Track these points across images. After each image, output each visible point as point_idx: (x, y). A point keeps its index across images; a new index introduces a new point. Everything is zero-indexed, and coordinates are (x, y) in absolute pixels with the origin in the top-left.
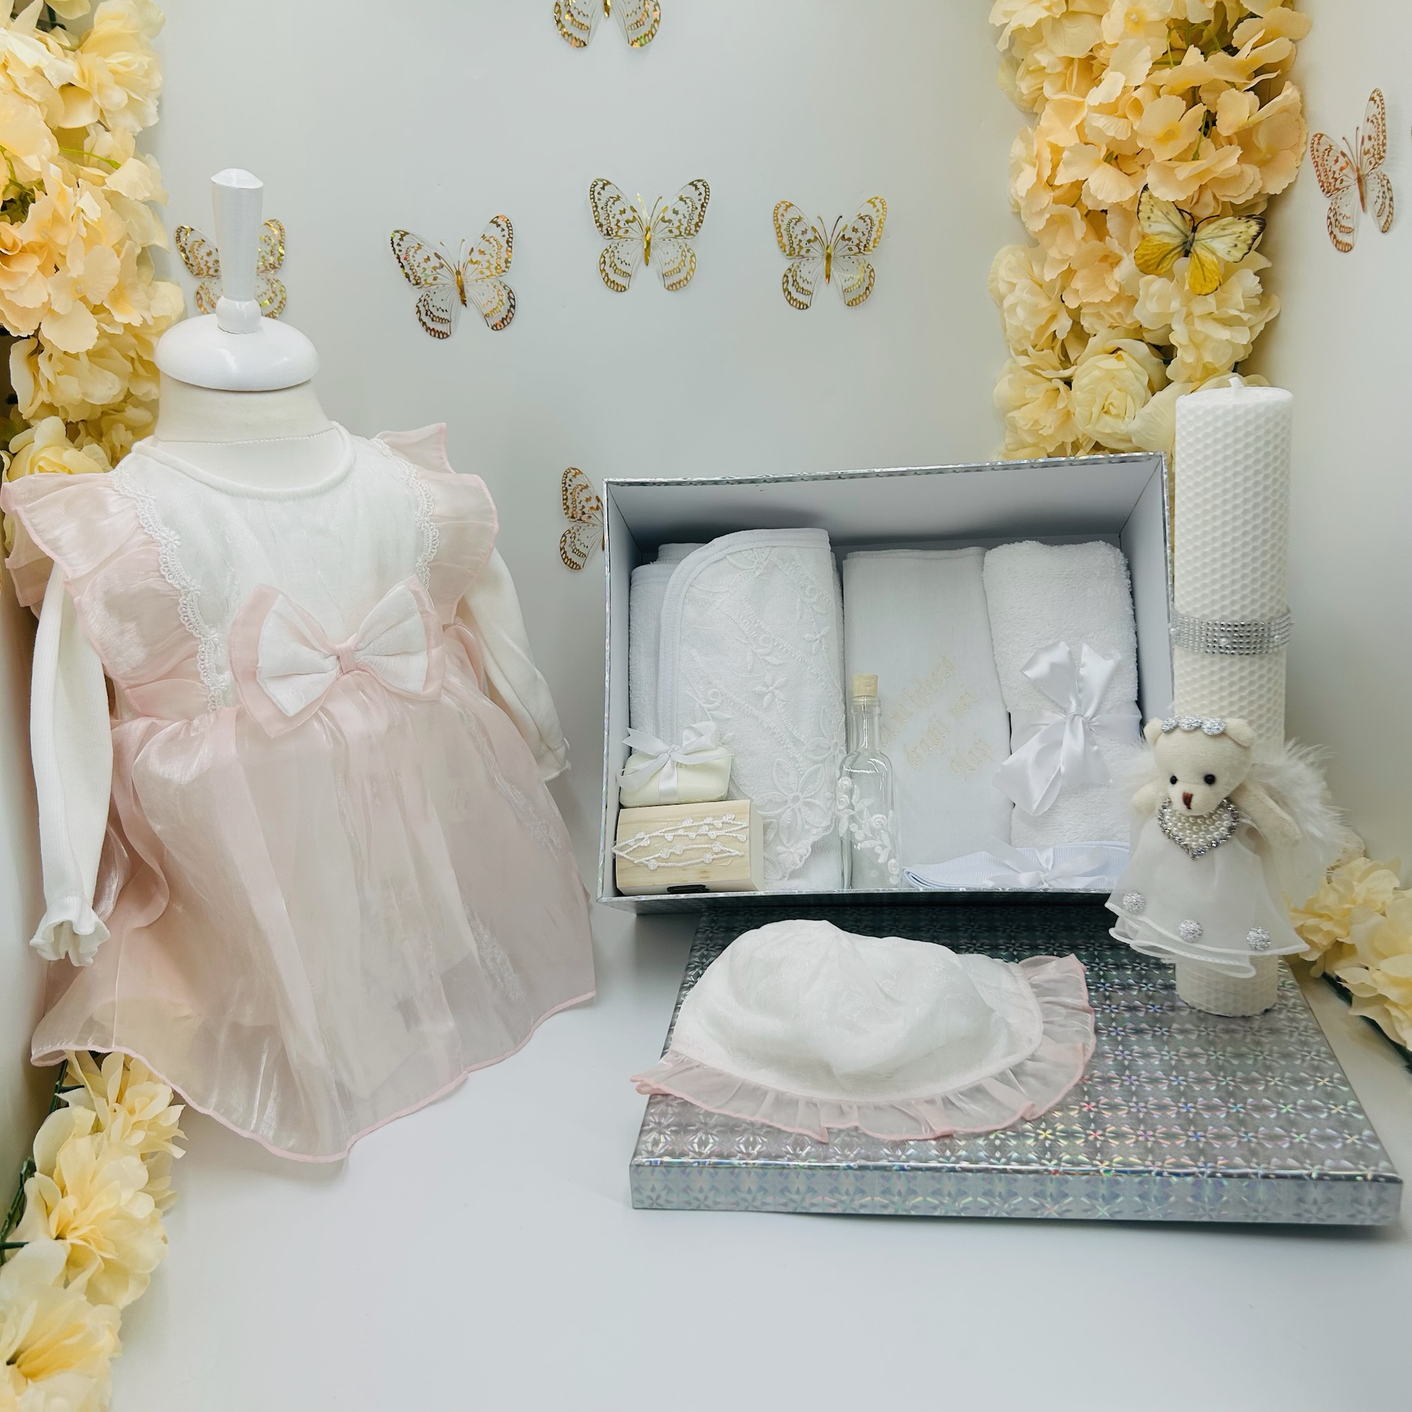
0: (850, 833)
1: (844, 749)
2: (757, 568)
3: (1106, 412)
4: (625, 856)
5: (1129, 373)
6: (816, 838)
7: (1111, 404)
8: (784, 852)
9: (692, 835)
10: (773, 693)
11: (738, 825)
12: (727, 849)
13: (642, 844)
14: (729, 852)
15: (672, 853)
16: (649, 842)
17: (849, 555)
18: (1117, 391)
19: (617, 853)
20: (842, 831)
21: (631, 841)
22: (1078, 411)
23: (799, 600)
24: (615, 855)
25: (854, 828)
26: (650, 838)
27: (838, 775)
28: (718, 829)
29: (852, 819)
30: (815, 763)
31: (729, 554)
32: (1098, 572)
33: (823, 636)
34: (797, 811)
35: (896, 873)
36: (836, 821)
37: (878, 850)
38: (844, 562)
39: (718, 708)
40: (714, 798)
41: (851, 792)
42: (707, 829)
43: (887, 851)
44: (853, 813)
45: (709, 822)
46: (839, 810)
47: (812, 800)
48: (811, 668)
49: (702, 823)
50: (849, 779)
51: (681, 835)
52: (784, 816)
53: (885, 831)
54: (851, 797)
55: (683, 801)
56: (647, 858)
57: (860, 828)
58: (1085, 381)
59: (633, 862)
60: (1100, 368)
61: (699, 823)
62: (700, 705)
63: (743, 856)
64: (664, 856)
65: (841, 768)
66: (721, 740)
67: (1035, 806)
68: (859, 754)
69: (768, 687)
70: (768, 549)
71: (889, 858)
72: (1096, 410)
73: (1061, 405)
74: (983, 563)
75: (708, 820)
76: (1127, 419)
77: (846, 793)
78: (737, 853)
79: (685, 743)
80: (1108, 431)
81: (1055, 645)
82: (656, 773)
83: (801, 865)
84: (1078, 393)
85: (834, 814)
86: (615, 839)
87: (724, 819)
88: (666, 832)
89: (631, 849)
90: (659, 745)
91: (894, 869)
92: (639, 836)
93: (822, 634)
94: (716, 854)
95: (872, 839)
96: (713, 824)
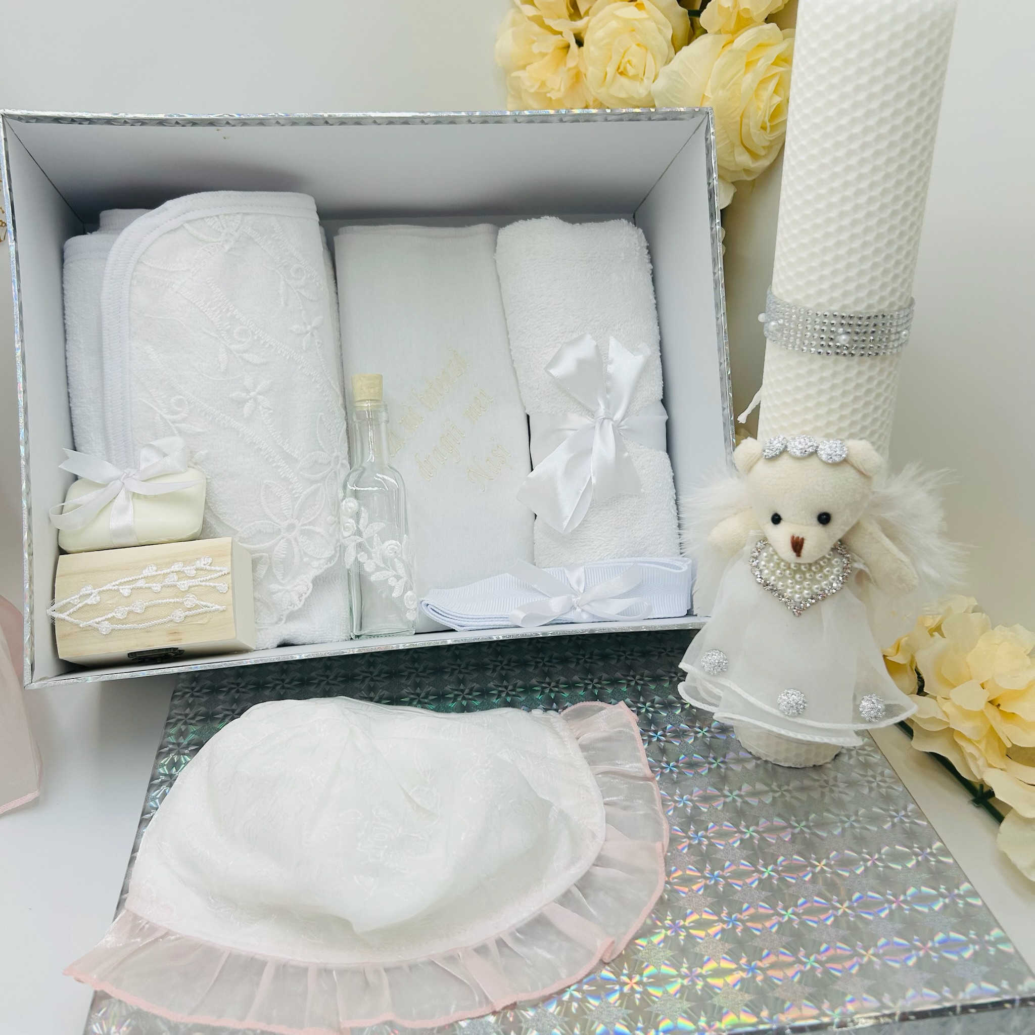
0: (359, 564)
1: (346, 462)
2: (226, 241)
3: (621, 73)
4: (67, 618)
5: (651, 25)
6: (318, 572)
7: (629, 62)
8: (279, 591)
9: (157, 587)
10: (255, 400)
11: (216, 571)
12: (204, 604)
13: (90, 601)
14: (206, 606)
15: (130, 612)
16: (98, 598)
17: (341, 230)
18: (637, 47)
19: (56, 615)
20: (349, 560)
21: (74, 599)
22: (592, 72)
23: (282, 283)
24: (53, 619)
25: (363, 557)
26: (99, 593)
27: (341, 495)
28: (190, 578)
29: (360, 546)
30: (314, 482)
31: (188, 222)
32: (623, 255)
33: (315, 328)
34: (293, 542)
35: (413, 607)
36: (342, 549)
37: (392, 582)
38: (336, 239)
39: (184, 420)
40: (184, 537)
41: (357, 516)
42: (176, 578)
43: (402, 582)
44: (360, 540)
45: (178, 569)
46: (344, 538)
47: (311, 527)
48: (303, 367)
49: (168, 571)
50: (355, 501)
51: (141, 588)
52: (276, 548)
53: (399, 559)
54: (358, 522)
55: (143, 542)
56: (97, 620)
57: (370, 557)
58: (600, 33)
59: (77, 625)
60: (617, 18)
61: (165, 571)
62: (161, 416)
63: (224, 611)
64: (119, 616)
65: (345, 487)
66: (191, 460)
67: (565, 523)
68: (364, 470)
69: (248, 392)
70: (239, 216)
71: (405, 591)
72: (611, 70)
73: (571, 64)
74: (496, 243)
75: (176, 567)
76: (645, 81)
77: (351, 517)
78: (217, 607)
79: (143, 466)
80: (623, 95)
81: (580, 338)
82: (105, 507)
83: (300, 605)
84: (592, 49)
85: (338, 541)
86: (53, 597)
87: (199, 564)
88: (121, 584)
89: (75, 609)
90: (110, 470)
91: (411, 603)
92: (83, 591)
93: (313, 325)
94: (189, 609)
95: (384, 569)
96: (183, 572)
